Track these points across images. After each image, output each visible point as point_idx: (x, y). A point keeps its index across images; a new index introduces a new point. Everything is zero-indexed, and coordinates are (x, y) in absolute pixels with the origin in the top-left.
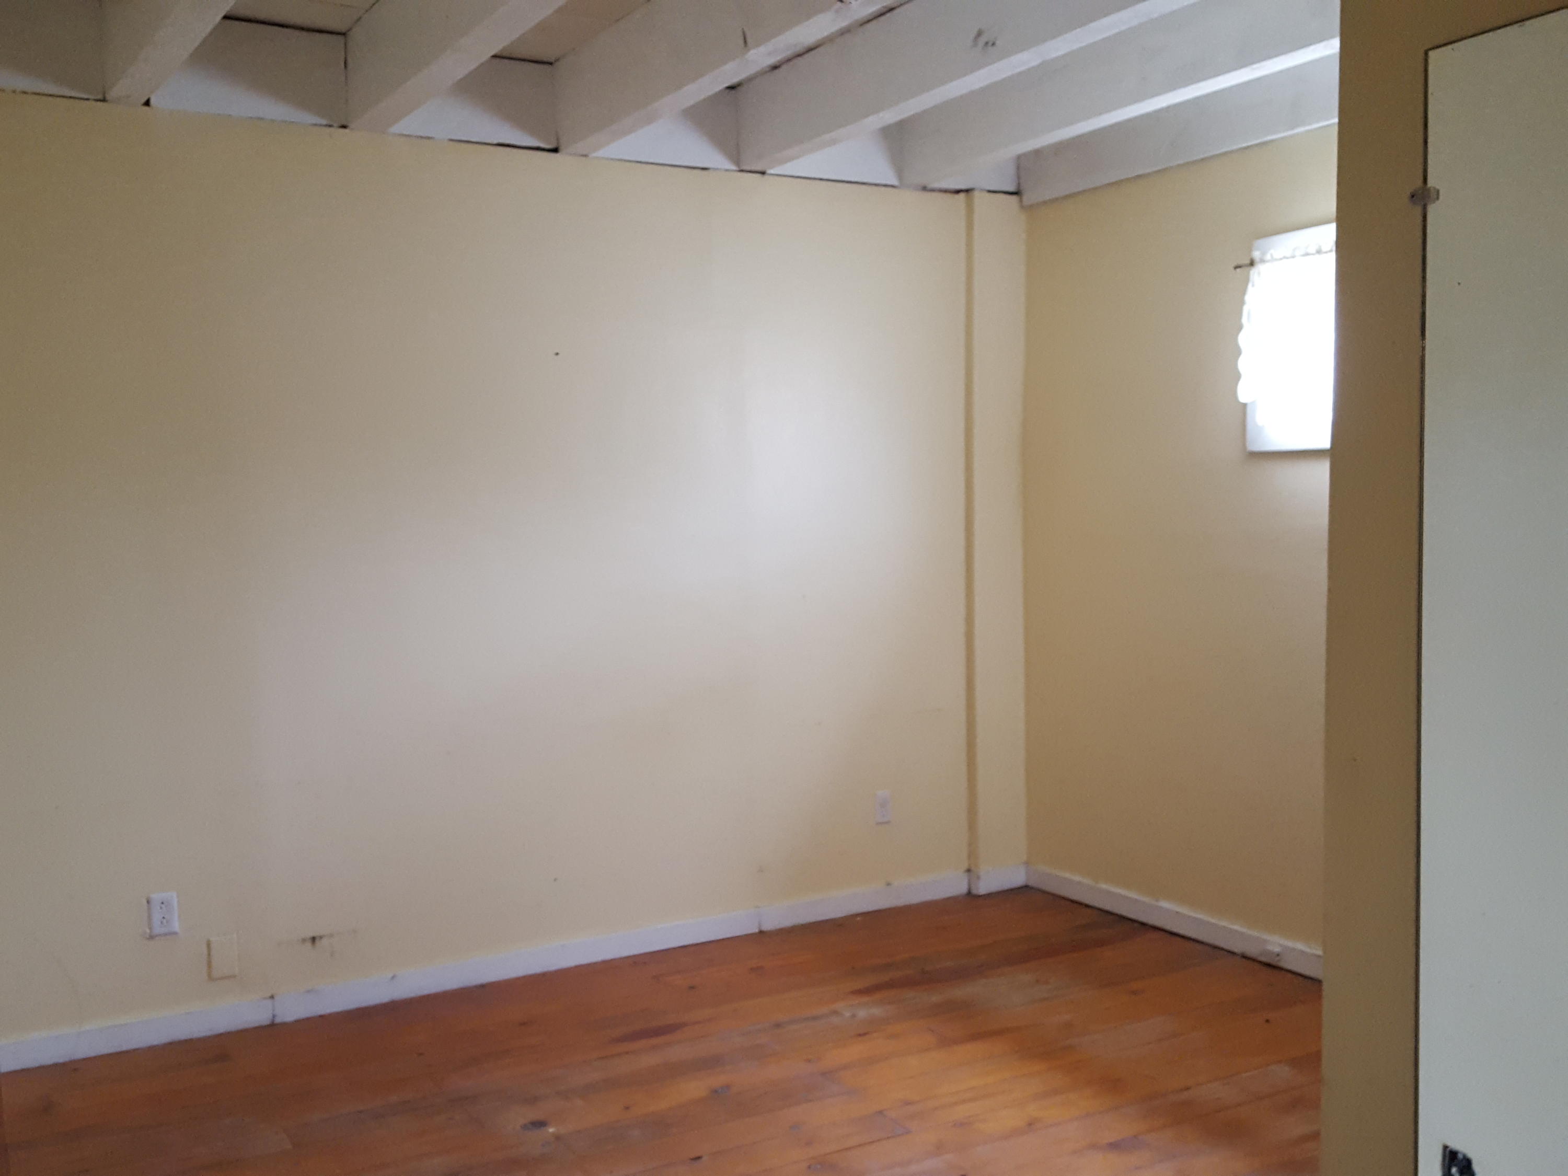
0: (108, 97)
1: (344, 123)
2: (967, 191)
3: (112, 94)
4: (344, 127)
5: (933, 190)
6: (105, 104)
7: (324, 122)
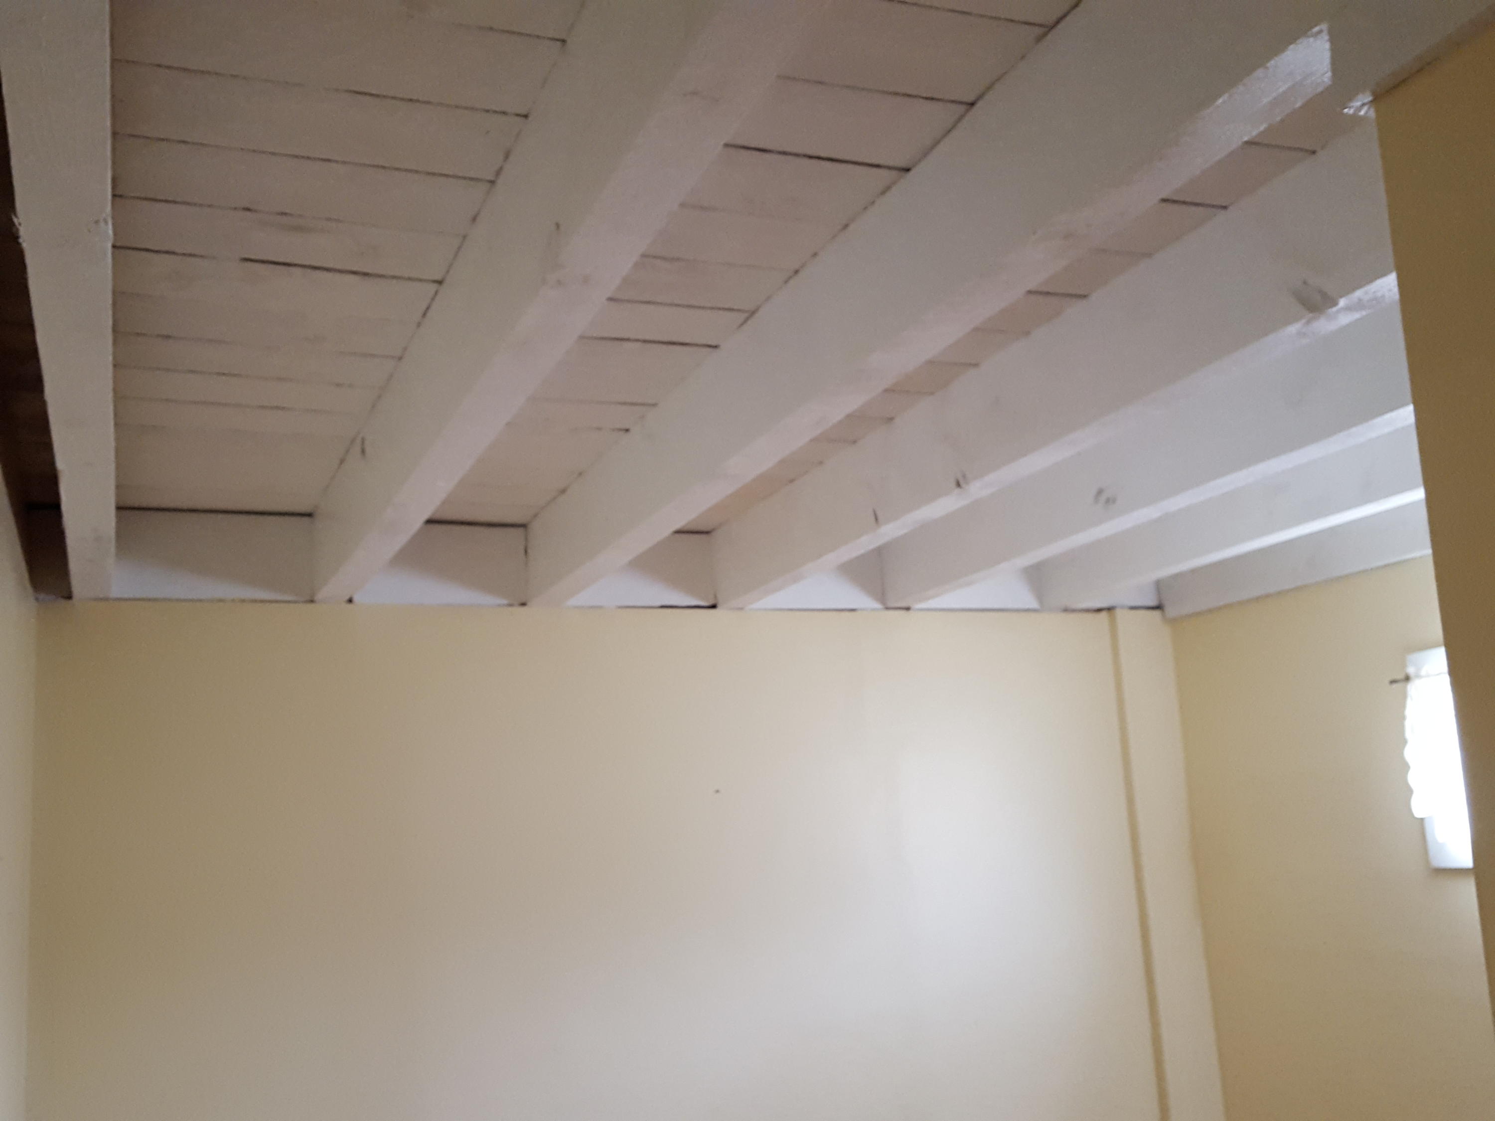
0: (316, 598)
1: (523, 601)
2: (1110, 609)
3: (319, 596)
4: (523, 604)
5: (1074, 611)
6: (313, 605)
7: (505, 602)
